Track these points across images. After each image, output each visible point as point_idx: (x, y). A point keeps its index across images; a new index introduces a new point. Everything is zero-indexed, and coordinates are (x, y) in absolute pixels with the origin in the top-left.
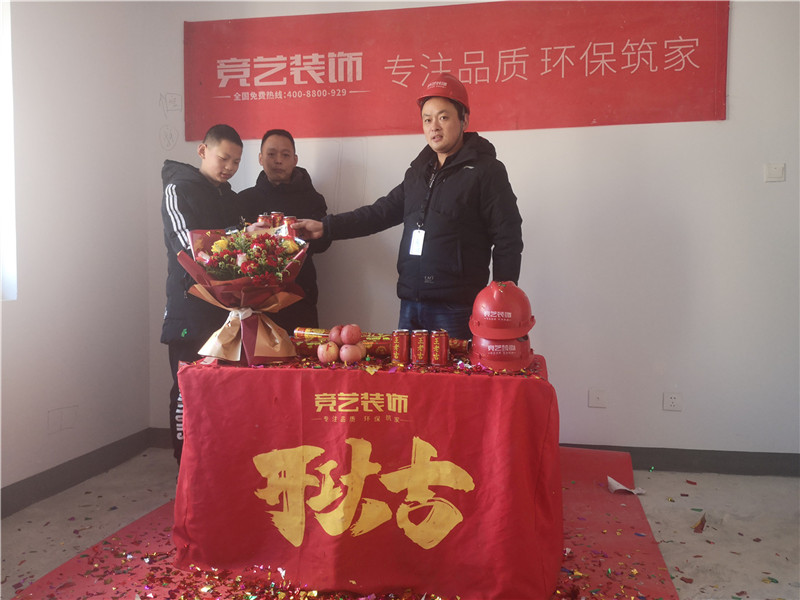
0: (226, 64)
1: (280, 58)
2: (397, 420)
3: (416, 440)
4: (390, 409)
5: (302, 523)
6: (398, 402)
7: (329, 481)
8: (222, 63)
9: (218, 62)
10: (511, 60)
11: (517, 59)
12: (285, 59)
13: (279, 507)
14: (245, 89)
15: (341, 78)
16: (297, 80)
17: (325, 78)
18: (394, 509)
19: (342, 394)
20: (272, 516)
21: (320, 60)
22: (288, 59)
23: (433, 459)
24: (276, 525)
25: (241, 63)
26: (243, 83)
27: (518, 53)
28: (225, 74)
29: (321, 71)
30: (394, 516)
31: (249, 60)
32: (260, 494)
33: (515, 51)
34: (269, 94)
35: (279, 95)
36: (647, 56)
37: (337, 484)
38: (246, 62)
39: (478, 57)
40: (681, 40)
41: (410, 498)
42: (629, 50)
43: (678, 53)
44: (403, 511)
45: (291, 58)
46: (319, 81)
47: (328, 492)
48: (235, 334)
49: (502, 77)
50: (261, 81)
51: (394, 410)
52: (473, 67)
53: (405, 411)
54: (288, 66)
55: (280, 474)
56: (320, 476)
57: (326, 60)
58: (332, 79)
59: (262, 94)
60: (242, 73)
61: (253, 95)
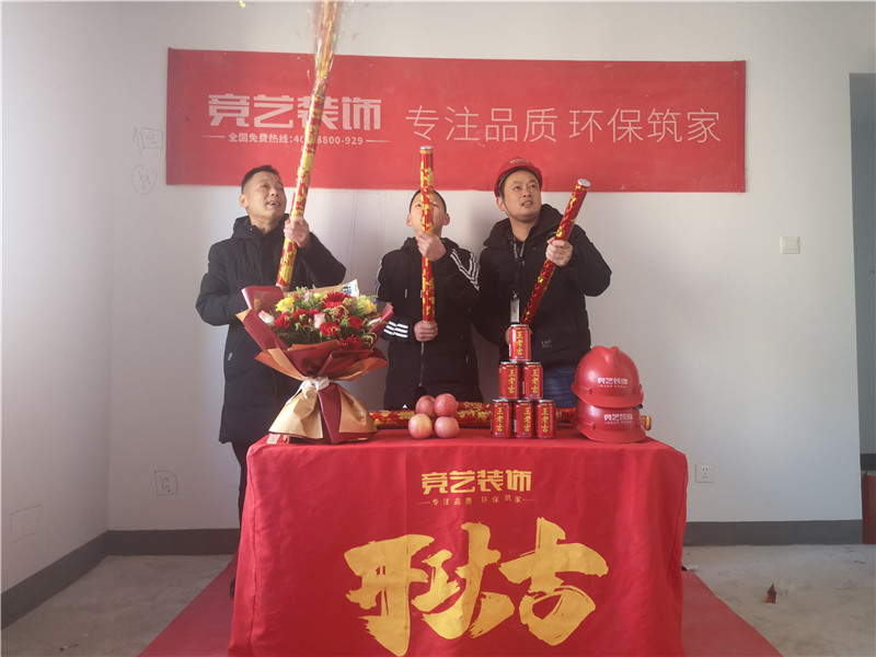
0: (220, 100)
1: (286, 98)
2: (518, 499)
3: (541, 522)
4: (509, 487)
5: (406, 628)
6: (519, 479)
7: (442, 575)
8: (214, 99)
9: (210, 96)
10: (539, 120)
11: (545, 120)
12: (292, 100)
13: (376, 611)
14: (243, 130)
15: (357, 125)
17: (339, 124)
18: (517, 603)
19: (454, 473)
20: (367, 622)
21: (333, 104)
22: (296, 100)
23: (560, 542)
24: (371, 633)
25: (238, 100)
26: (241, 123)
27: (546, 114)
28: (219, 111)
29: (334, 116)
30: (517, 611)
31: (248, 98)
32: (353, 596)
33: (543, 111)
34: (273, 137)
35: (284, 139)
36: (671, 126)
37: (452, 577)
38: (244, 99)
39: (506, 115)
40: (703, 113)
41: (534, 588)
42: (654, 118)
43: (700, 125)
44: (527, 603)
45: (299, 100)
46: (332, 127)
47: (441, 587)
48: (312, 408)
49: (530, 137)
50: (262, 122)
51: (515, 489)
52: (501, 124)
53: (528, 489)
54: (296, 108)
55: (378, 571)
56: (429, 570)
57: (340, 105)
58: (346, 126)
59: (263, 137)
60: (239, 111)
61: (253, 137)
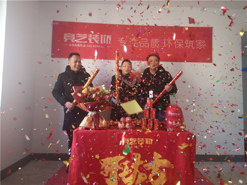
0: (67, 35)
2: (149, 147)
3: (155, 153)
5: (117, 182)
7: (127, 167)
9: (64, 34)
10: (155, 42)
12: (87, 35)
13: (108, 177)
15: (104, 42)
16: (90, 42)
17: (100, 42)
18: (148, 175)
19: (131, 139)
20: (106, 180)
21: (98, 37)
23: (160, 159)
24: (107, 183)
25: (72, 35)
26: (72, 41)
27: (157, 40)
28: (66, 38)
29: (98, 40)
30: (148, 178)
32: (102, 173)
35: (84, 46)
36: (192, 44)
37: (130, 168)
38: (74, 35)
39: (146, 40)
40: (200, 41)
41: (152, 172)
42: (187, 42)
43: (199, 44)
44: (151, 176)
46: (97, 43)
48: (92, 120)
49: (152, 46)
50: (78, 41)
51: (148, 143)
52: (144, 43)
53: (152, 144)
54: (88, 38)
55: (109, 166)
56: (123, 166)
59: (79, 45)
60: (72, 38)
61: (76, 45)
